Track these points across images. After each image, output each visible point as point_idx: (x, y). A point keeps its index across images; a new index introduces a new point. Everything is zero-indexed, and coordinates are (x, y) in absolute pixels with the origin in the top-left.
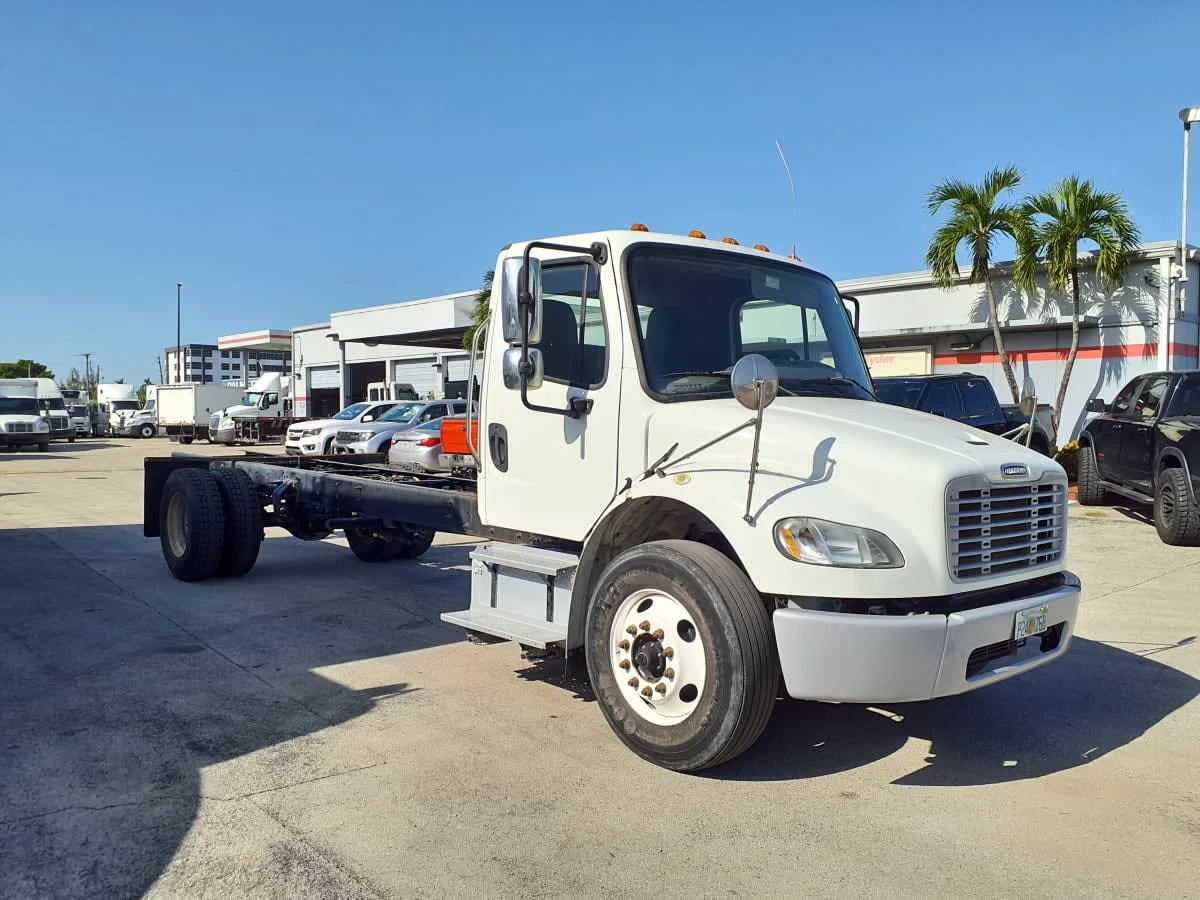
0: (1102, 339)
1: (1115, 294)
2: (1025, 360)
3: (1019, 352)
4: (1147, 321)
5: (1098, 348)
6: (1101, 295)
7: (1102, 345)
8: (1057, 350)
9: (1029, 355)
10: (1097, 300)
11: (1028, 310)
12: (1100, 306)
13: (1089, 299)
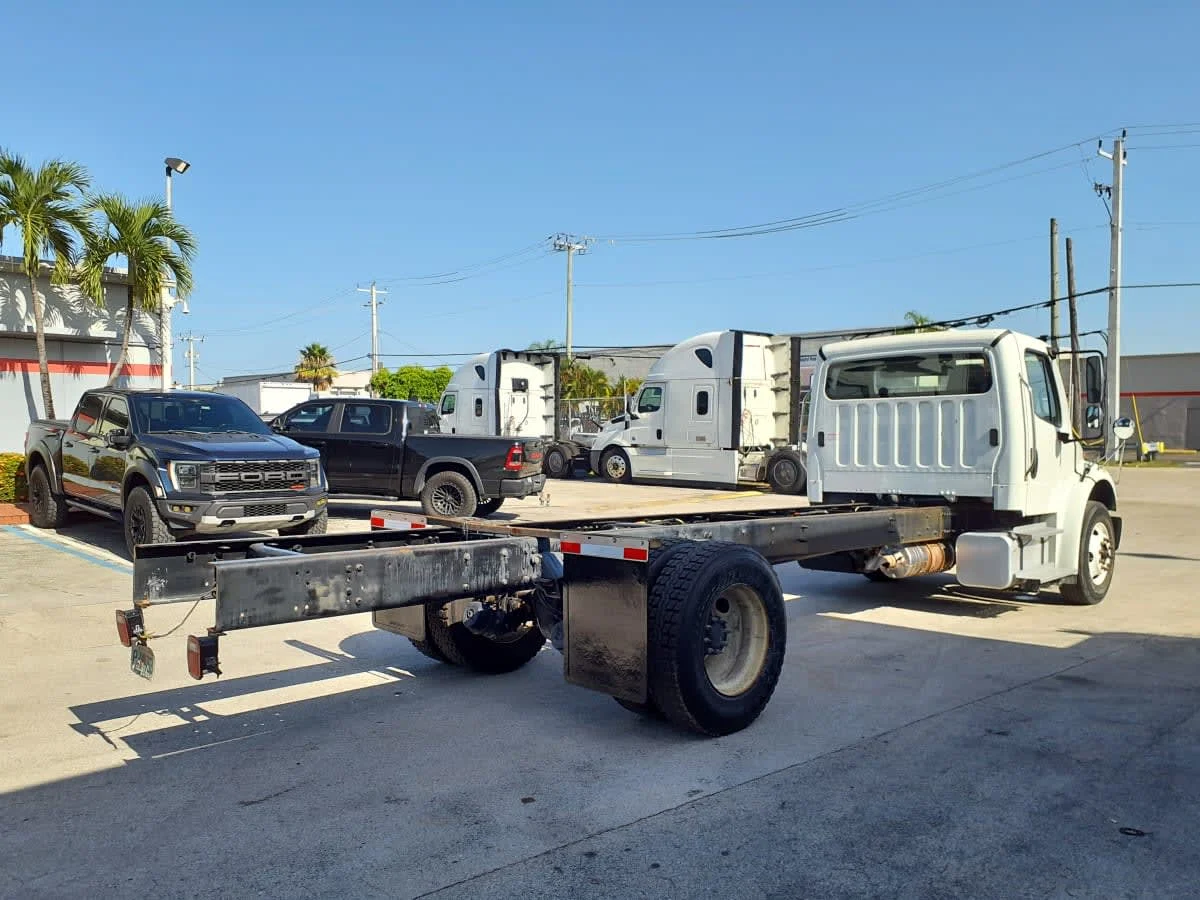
0: (108, 355)
1: (119, 313)
2: (25, 371)
3: (19, 361)
4: (152, 344)
5: (106, 365)
6: (105, 312)
7: (109, 361)
8: (63, 363)
9: (29, 365)
10: (102, 316)
11: (27, 315)
12: (104, 322)
13: (93, 314)
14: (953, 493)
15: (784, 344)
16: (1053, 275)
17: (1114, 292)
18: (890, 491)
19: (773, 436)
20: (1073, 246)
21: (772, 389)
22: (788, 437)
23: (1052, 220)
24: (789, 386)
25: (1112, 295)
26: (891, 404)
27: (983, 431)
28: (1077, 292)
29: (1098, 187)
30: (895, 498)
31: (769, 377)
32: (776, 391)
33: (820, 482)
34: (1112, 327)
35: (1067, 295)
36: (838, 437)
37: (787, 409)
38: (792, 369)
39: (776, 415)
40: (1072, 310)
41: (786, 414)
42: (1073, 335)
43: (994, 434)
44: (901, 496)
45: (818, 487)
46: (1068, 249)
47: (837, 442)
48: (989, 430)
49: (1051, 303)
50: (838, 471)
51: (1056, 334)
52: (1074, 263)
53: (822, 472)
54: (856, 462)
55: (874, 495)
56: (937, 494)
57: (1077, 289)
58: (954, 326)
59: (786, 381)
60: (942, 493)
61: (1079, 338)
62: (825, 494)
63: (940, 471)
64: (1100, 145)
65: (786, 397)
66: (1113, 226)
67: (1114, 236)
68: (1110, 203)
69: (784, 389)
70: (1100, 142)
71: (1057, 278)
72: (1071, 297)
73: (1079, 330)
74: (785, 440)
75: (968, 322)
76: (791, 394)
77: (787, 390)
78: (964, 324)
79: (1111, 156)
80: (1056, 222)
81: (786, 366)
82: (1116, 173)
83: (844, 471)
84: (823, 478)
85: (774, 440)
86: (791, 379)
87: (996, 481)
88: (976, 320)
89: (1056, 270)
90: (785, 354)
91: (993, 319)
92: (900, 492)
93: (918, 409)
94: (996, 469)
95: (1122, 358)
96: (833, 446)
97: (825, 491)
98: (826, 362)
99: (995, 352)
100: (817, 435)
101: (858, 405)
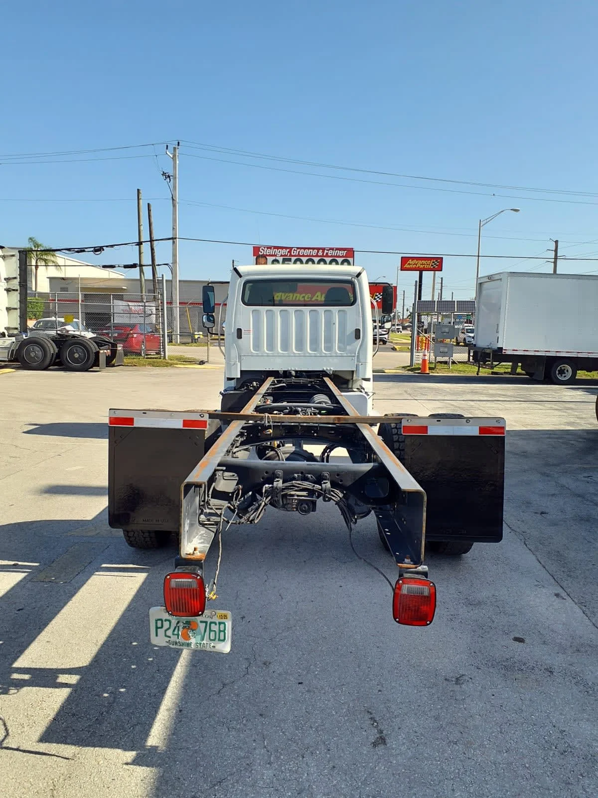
14: (332, 368)
15: (13, 256)
16: (139, 226)
17: (175, 240)
18: (290, 369)
19: (7, 326)
20: (152, 208)
21: (5, 290)
22: (18, 326)
23: (138, 190)
24: (18, 288)
25: (174, 242)
26: (290, 311)
27: (350, 329)
28: (154, 239)
29: (164, 174)
30: (293, 373)
31: (3, 279)
32: (8, 290)
33: (239, 364)
34: (175, 262)
35: (149, 240)
36: (251, 332)
37: (17, 305)
38: (20, 275)
39: (8, 309)
40: (152, 249)
41: (16, 309)
42: (153, 265)
43: (357, 332)
44: (296, 372)
45: (237, 368)
46: (149, 210)
47: (251, 336)
48: (354, 329)
49: (140, 244)
50: (252, 355)
51: (143, 263)
52: (153, 220)
53: (240, 356)
54: (265, 350)
55: (278, 371)
56: (321, 370)
57: (155, 237)
58: (78, 252)
59: (15, 284)
60: (325, 369)
61: (157, 267)
63: (324, 355)
64: (167, 148)
65: (16, 296)
66: (173, 200)
67: (174, 206)
68: (171, 184)
69: (14, 290)
70: (167, 146)
71: (142, 228)
72: (151, 241)
73: (156, 263)
74: (16, 329)
75: (86, 250)
76: (20, 294)
77: (17, 290)
78: (84, 251)
79: (172, 156)
80: (141, 191)
81: (16, 273)
82: (175, 168)
83: (257, 355)
84: (240, 361)
85: (7, 329)
86: (20, 282)
87: (358, 361)
88: (93, 249)
89: (142, 223)
90: (15, 263)
91: (103, 250)
92: (297, 369)
93: (308, 315)
94: (359, 353)
95: (179, 281)
96: (248, 339)
97: (242, 369)
98: (242, 279)
99: (358, 281)
100: (236, 330)
101: (267, 311)
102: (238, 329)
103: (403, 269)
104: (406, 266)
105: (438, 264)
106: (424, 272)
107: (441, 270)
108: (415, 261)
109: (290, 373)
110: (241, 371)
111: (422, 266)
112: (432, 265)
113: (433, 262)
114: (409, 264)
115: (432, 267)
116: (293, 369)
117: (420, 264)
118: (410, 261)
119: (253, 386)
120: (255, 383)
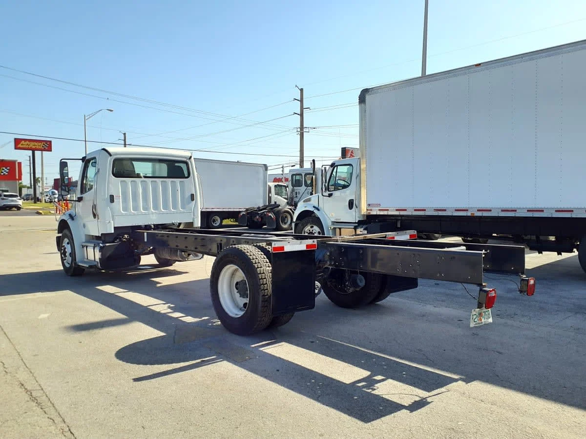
18: (150, 223)
26: (148, 181)
27: (188, 195)
30: (153, 226)
33: (112, 222)
36: (121, 197)
43: (192, 196)
44: (155, 225)
45: (111, 225)
47: (121, 200)
48: (190, 194)
50: (122, 215)
53: (113, 216)
54: (132, 210)
62: (115, 228)
63: (172, 212)
83: (126, 215)
84: (113, 219)
87: (194, 215)
92: (155, 223)
94: (194, 210)
96: (119, 203)
97: (116, 226)
98: (111, 157)
99: (190, 162)
100: (109, 197)
101: (132, 181)
102: (111, 195)
103: (16, 148)
104: (20, 146)
105: (47, 146)
106: (36, 152)
107: (51, 151)
108: (27, 142)
109: (151, 226)
110: (114, 227)
111: (34, 147)
112: (43, 147)
113: (44, 144)
114: (22, 144)
115: (43, 148)
116: (152, 223)
117: (32, 145)
118: (23, 142)
119: (125, 238)
120: (126, 236)
